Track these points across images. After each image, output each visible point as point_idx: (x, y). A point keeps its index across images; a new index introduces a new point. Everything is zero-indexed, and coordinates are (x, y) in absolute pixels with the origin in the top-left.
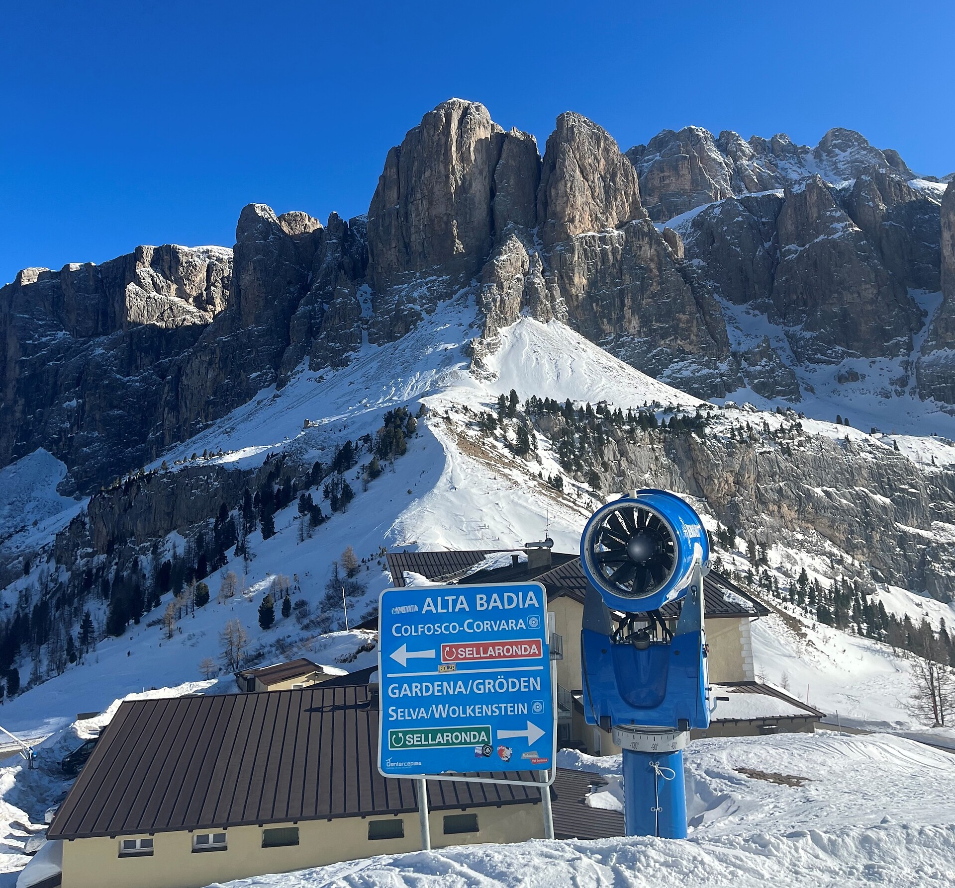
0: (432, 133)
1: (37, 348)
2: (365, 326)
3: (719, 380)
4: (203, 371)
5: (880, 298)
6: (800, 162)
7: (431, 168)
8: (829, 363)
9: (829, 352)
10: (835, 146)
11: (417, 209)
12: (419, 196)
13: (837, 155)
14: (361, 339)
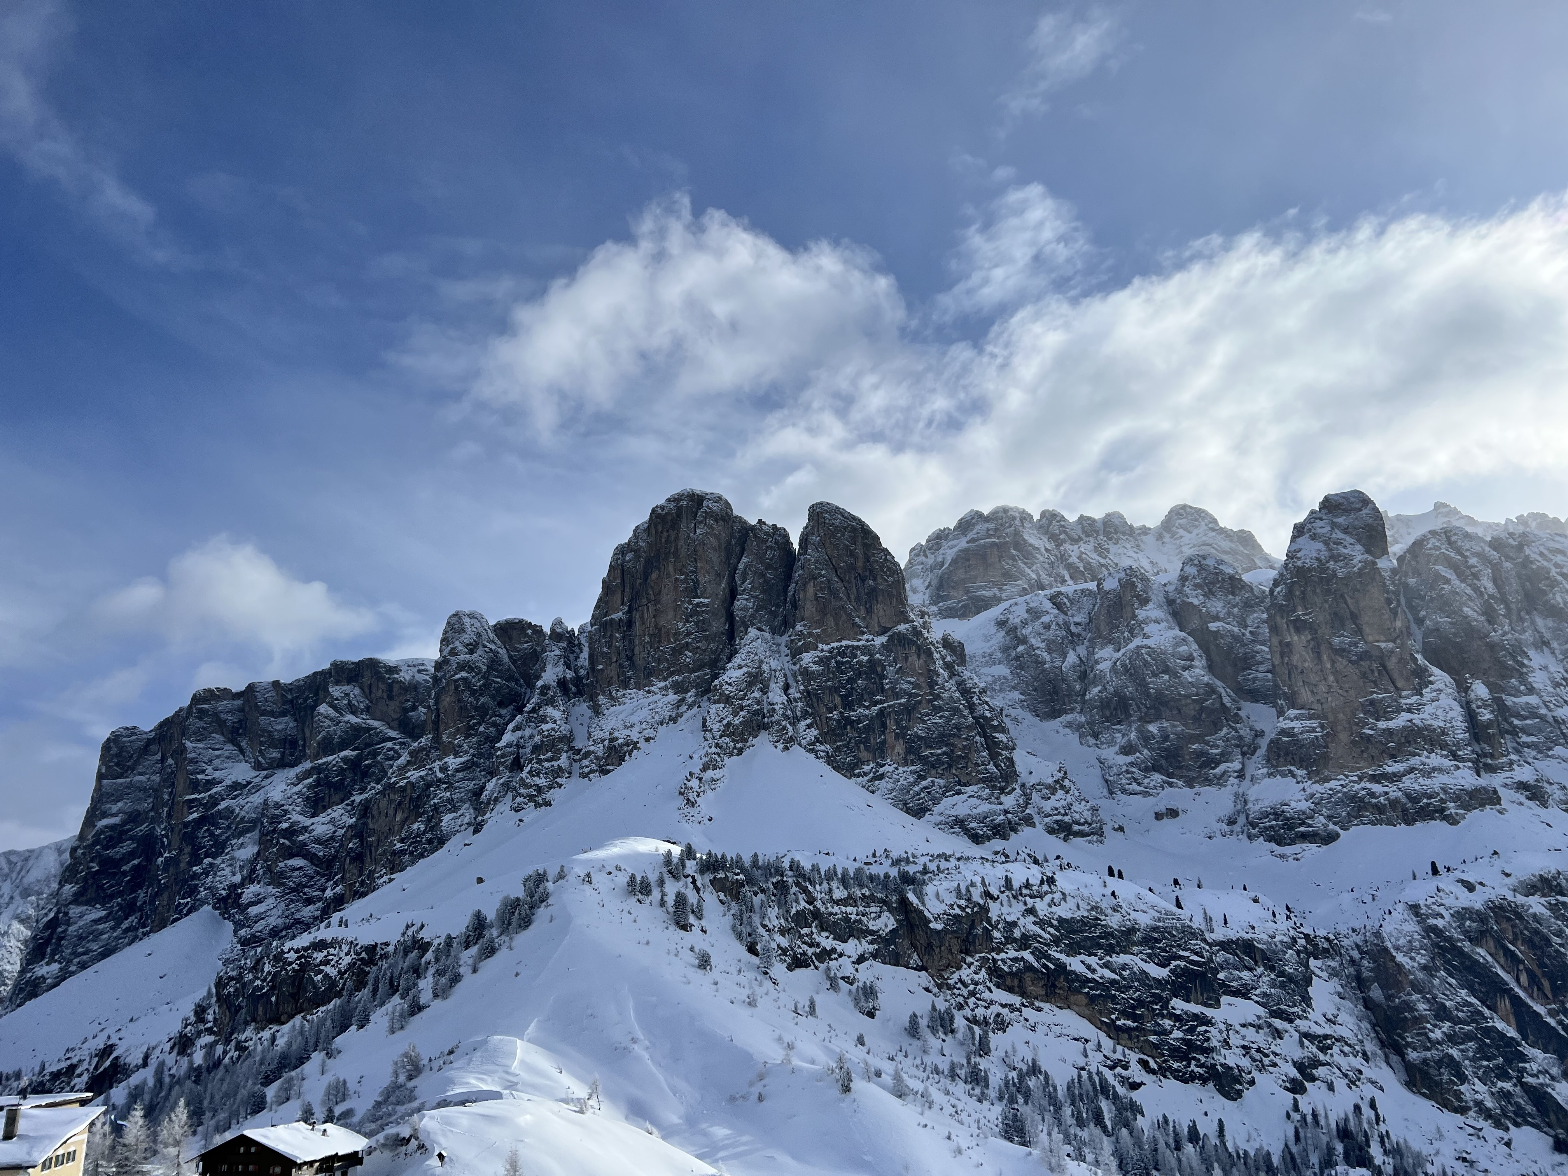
0: (660, 529)
1: (211, 783)
2: (577, 757)
3: (1002, 817)
4: (391, 812)
5: (1204, 715)
6: (1138, 546)
7: (659, 569)
8: (1146, 794)
9: (1146, 781)
10: (1181, 526)
11: (642, 617)
12: (644, 601)
13: (1181, 537)
14: (570, 773)
